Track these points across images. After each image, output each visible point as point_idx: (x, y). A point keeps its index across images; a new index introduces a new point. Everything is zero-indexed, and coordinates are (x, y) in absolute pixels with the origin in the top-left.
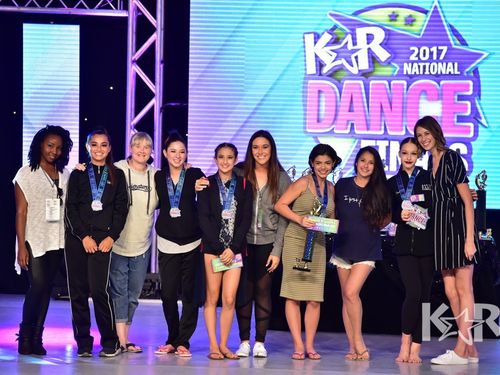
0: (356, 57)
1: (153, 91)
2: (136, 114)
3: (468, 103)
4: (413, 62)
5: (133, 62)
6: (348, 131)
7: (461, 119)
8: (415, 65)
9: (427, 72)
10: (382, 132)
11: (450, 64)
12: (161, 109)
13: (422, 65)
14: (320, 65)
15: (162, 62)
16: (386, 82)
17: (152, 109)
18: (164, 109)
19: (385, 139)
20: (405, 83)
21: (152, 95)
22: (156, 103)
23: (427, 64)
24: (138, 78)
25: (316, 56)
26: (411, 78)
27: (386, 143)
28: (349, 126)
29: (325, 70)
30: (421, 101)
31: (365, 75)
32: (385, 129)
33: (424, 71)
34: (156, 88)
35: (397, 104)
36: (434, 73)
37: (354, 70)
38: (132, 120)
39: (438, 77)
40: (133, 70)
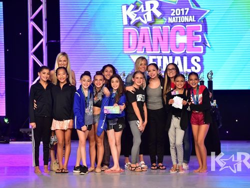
0: (146, 16)
1: (42, 35)
2: (34, 47)
3: (200, 36)
4: (173, 16)
5: (31, 20)
6: (143, 52)
7: (197, 44)
8: (174, 18)
9: (179, 21)
10: (159, 52)
11: (191, 17)
12: (47, 44)
13: (177, 18)
14: (129, 20)
15: (46, 20)
16: (160, 27)
17: (42, 44)
18: (48, 44)
19: (161, 55)
20: (169, 27)
21: (41, 37)
22: (43, 41)
23: (180, 17)
24: (34, 28)
25: (128, 16)
26: (172, 24)
27: (161, 57)
28: (144, 49)
29: (132, 23)
30: (177, 35)
31: (150, 24)
32: (161, 51)
33: (178, 20)
34: (44, 33)
35: (165, 38)
36: (183, 22)
37: (145, 22)
38: (32, 50)
39: (185, 24)
40: (31, 24)
